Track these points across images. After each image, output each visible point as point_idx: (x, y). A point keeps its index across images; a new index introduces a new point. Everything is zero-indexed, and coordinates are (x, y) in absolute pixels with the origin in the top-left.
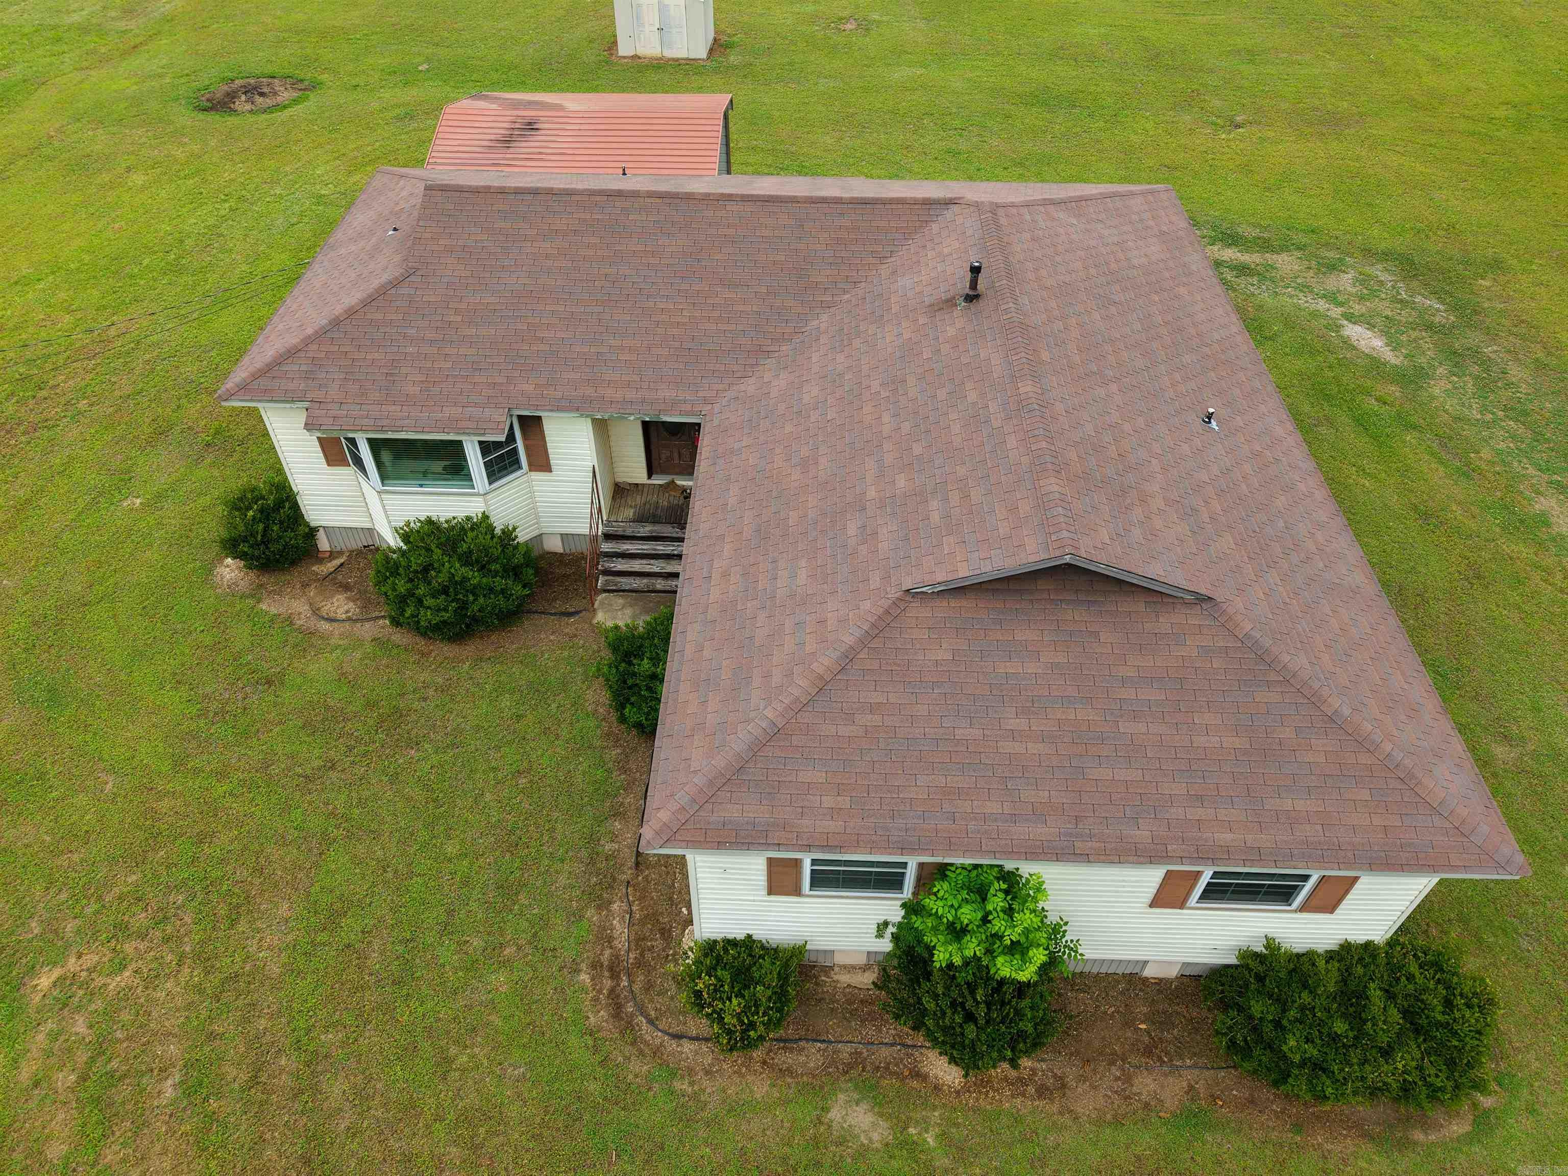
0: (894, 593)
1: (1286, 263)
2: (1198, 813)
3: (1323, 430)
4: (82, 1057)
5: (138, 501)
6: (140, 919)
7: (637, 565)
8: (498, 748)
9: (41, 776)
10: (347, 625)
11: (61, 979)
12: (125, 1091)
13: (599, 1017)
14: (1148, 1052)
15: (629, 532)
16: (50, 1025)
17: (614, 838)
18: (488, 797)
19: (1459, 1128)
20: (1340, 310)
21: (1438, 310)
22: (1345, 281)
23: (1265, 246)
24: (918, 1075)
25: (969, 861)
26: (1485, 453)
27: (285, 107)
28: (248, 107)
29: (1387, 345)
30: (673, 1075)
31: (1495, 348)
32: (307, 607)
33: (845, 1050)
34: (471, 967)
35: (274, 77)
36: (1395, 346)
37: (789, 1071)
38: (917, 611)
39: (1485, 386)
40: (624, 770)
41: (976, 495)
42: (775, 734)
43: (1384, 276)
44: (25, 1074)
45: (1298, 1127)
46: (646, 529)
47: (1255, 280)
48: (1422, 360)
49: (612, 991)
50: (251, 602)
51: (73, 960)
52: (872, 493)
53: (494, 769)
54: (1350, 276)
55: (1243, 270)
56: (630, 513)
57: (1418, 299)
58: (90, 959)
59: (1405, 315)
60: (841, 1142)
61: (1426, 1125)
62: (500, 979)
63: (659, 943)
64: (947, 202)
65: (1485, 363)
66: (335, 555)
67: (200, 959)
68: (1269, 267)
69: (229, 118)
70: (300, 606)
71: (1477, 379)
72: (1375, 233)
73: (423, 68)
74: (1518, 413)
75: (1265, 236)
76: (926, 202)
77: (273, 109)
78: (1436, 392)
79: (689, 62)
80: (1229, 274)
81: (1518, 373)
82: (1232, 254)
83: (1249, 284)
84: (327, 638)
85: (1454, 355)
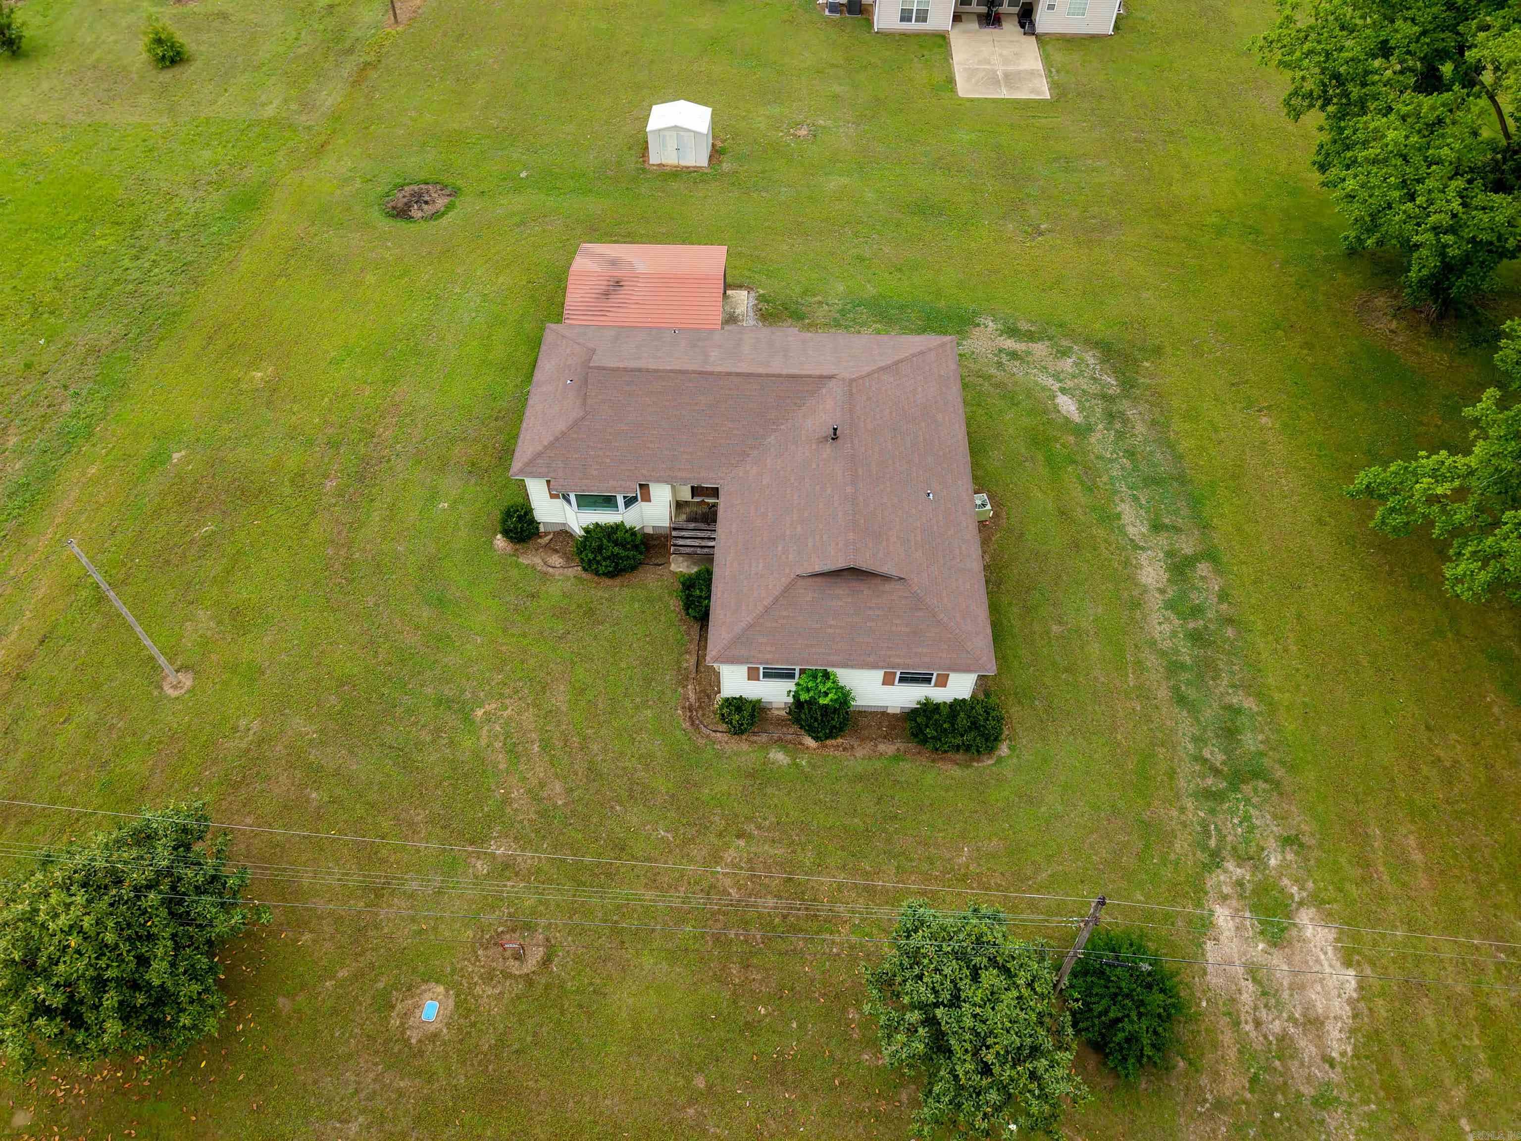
0: (793, 576)
1: (1040, 349)
2: (889, 653)
3: (1028, 464)
4: (502, 738)
5: (446, 505)
6: (508, 691)
7: (688, 542)
8: (636, 625)
9: (449, 637)
10: (561, 570)
11: (485, 713)
12: (520, 748)
13: (686, 725)
14: (885, 737)
15: (685, 526)
16: (486, 728)
17: (687, 661)
18: (635, 645)
19: (990, 762)
20: (1058, 385)
21: (1112, 385)
22: (1067, 364)
23: (1030, 337)
24: (801, 744)
25: (814, 668)
26: (1105, 478)
27: (443, 214)
28: (420, 214)
29: (1077, 409)
30: (714, 743)
31: (1135, 411)
32: (540, 561)
33: (776, 736)
34: (637, 708)
35: (428, 184)
36: (1081, 409)
37: (755, 742)
38: (801, 582)
39: (1120, 435)
40: (688, 634)
41: (825, 537)
42: (751, 626)
43: (1091, 361)
44: (484, 742)
45: (933, 761)
46: (692, 525)
47: (1017, 363)
48: (1092, 420)
49: (690, 717)
50: (515, 558)
51: (487, 706)
52: (788, 533)
53: (636, 634)
54: (1072, 360)
55: (1014, 355)
56: (684, 517)
57: (1105, 377)
58: (494, 706)
59: (1094, 389)
60: (773, 763)
61: (978, 761)
62: (649, 712)
63: (707, 700)
64: (831, 377)
65: (1125, 421)
66: (546, 534)
67: (536, 706)
68: (1028, 353)
69: (411, 225)
70: (537, 560)
71: (1117, 431)
72: (1097, 326)
73: (523, 175)
74: (1131, 454)
75: (1033, 329)
76: (821, 377)
77: (436, 216)
78: (1093, 440)
79: (696, 169)
80: (1004, 359)
81: (1140, 428)
82: (1010, 344)
83: (1014, 367)
84: (553, 576)
85: (1111, 416)
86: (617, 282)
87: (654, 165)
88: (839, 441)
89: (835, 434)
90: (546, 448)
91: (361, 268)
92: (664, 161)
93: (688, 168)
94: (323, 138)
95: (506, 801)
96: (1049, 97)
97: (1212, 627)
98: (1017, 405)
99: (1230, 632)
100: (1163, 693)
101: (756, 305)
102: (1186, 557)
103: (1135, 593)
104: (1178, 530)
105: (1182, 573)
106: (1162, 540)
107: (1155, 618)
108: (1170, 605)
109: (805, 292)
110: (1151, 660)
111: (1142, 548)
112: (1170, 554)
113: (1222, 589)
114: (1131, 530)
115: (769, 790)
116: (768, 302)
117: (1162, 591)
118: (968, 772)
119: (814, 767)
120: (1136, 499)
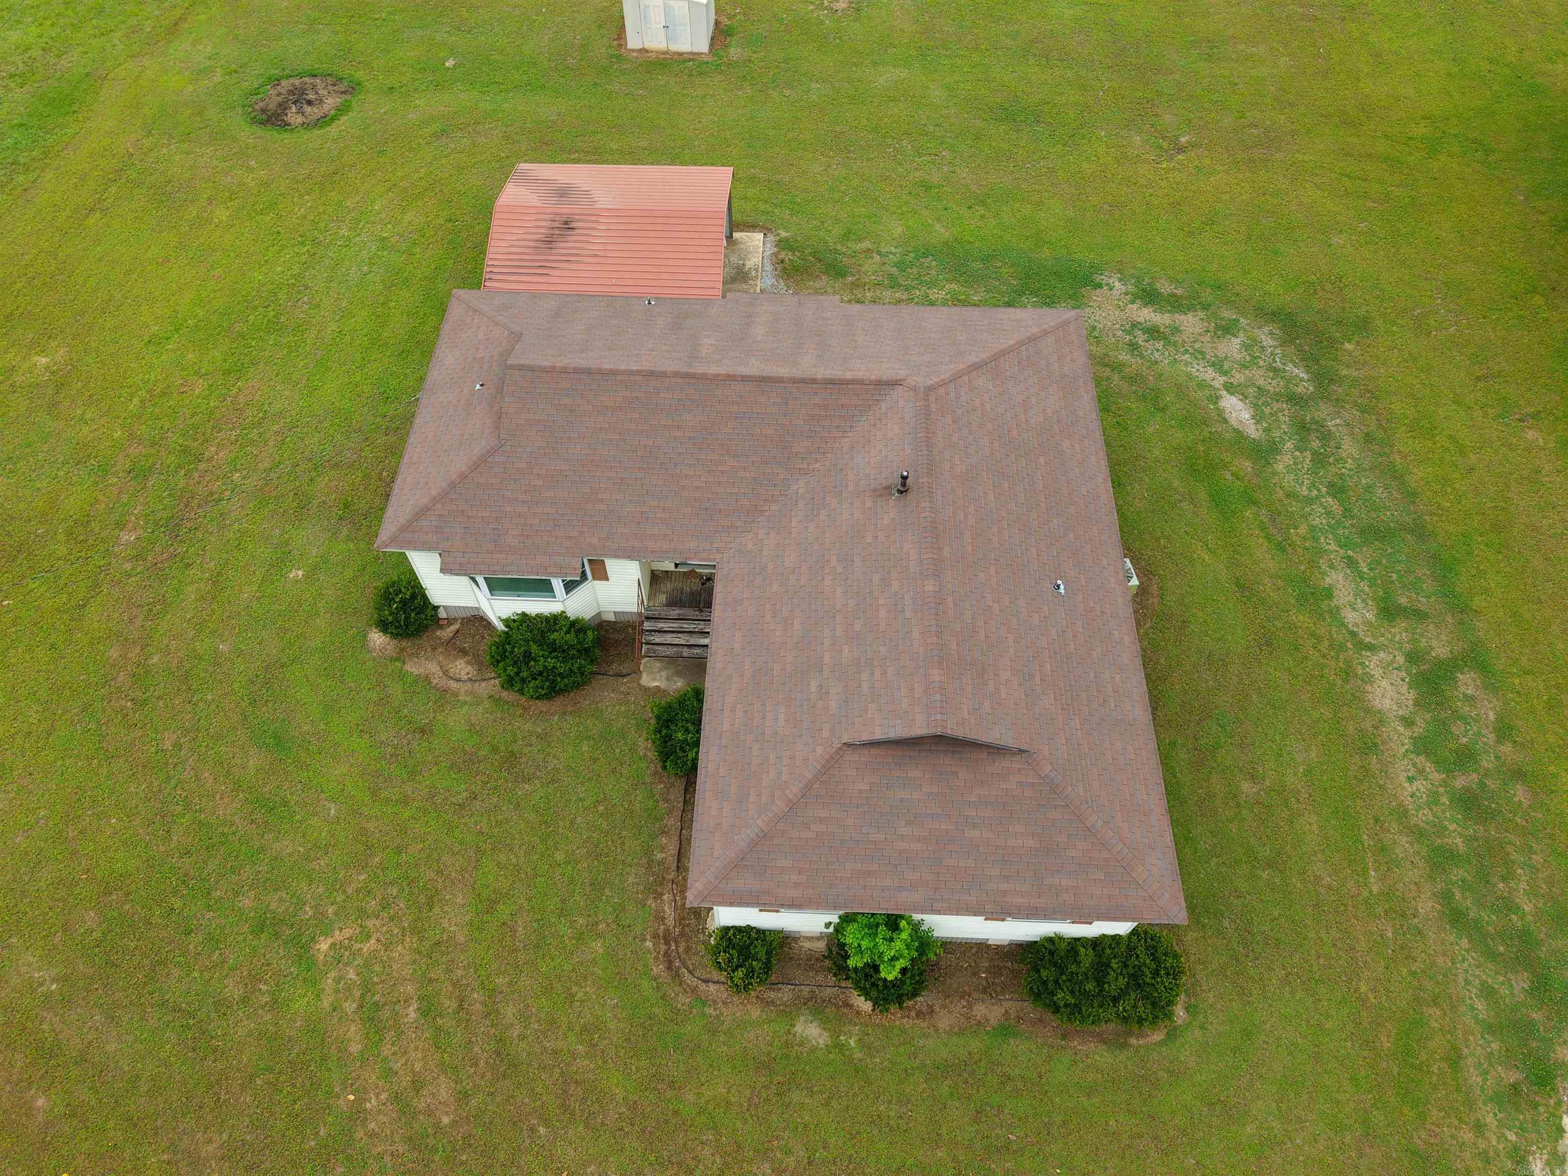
0: (837, 745)
1: (1190, 322)
2: (1004, 886)
3: (1185, 505)
4: (357, 994)
5: (300, 573)
6: (373, 905)
7: (669, 639)
8: (582, 783)
9: (285, 803)
10: (469, 684)
11: (333, 945)
12: (386, 1013)
13: (659, 969)
14: (985, 991)
15: (663, 615)
16: (333, 974)
17: (663, 848)
18: (579, 820)
19: (1157, 1036)
20: (1222, 379)
21: (1302, 380)
22: (1233, 347)
23: (1176, 304)
24: (847, 1005)
25: (867, 911)
26: (1303, 530)
27: (333, 119)
28: (300, 119)
29: (1253, 417)
30: (704, 1003)
31: (1338, 421)
32: (438, 668)
33: (806, 991)
34: (580, 937)
35: (315, 76)
36: (1258, 418)
37: (773, 1002)
38: (851, 757)
39: (1319, 460)
40: (666, 800)
41: (891, 671)
42: (764, 836)
43: (1268, 341)
44: (326, 1003)
45: (1064, 1036)
46: (675, 612)
47: (1159, 345)
48: (1276, 434)
49: (666, 953)
50: (398, 664)
51: (337, 933)
52: (827, 658)
53: (582, 800)
54: (1238, 341)
55: (1154, 332)
56: (662, 598)
57: (1290, 367)
58: (348, 932)
59: (1273, 385)
60: (801, 1044)
61: (1138, 1037)
62: (598, 946)
63: (693, 922)
64: (894, 384)
65: (1326, 437)
66: (450, 621)
67: (415, 931)
68: (1176, 330)
69: (286, 135)
70: (432, 668)
71: (1315, 454)
72: (1271, 288)
73: (450, 64)
74: (1337, 490)
75: (1179, 292)
76: (879, 383)
77: (324, 121)
78: (1280, 467)
79: (693, 57)
80: (1140, 338)
81: (1349, 448)
82: (1147, 315)
83: (1154, 349)
84: (456, 695)
85: (1303, 428)
86: (566, 223)
87: (633, 50)
88: (910, 496)
89: (904, 484)
90: (435, 501)
91: (209, 199)
92: (648, 45)
93: (681, 54)
94: (178, 13)
95: (358, 1114)
97: (1492, 784)
98: (1163, 410)
99: (1520, 793)
100: (1426, 906)
101: (775, 255)
102: (1439, 663)
103: (1368, 725)
104: (1420, 615)
105: (1436, 691)
106: (1399, 631)
107: (1402, 768)
108: (1422, 746)
109: (845, 237)
110: (1403, 846)
111: (1370, 648)
112: (1413, 657)
113: (1500, 719)
114: (1350, 617)
115: (796, 1096)
116: (792, 249)
117: (1408, 722)
118: (1122, 1056)
119: (867, 1048)
120: (1351, 563)
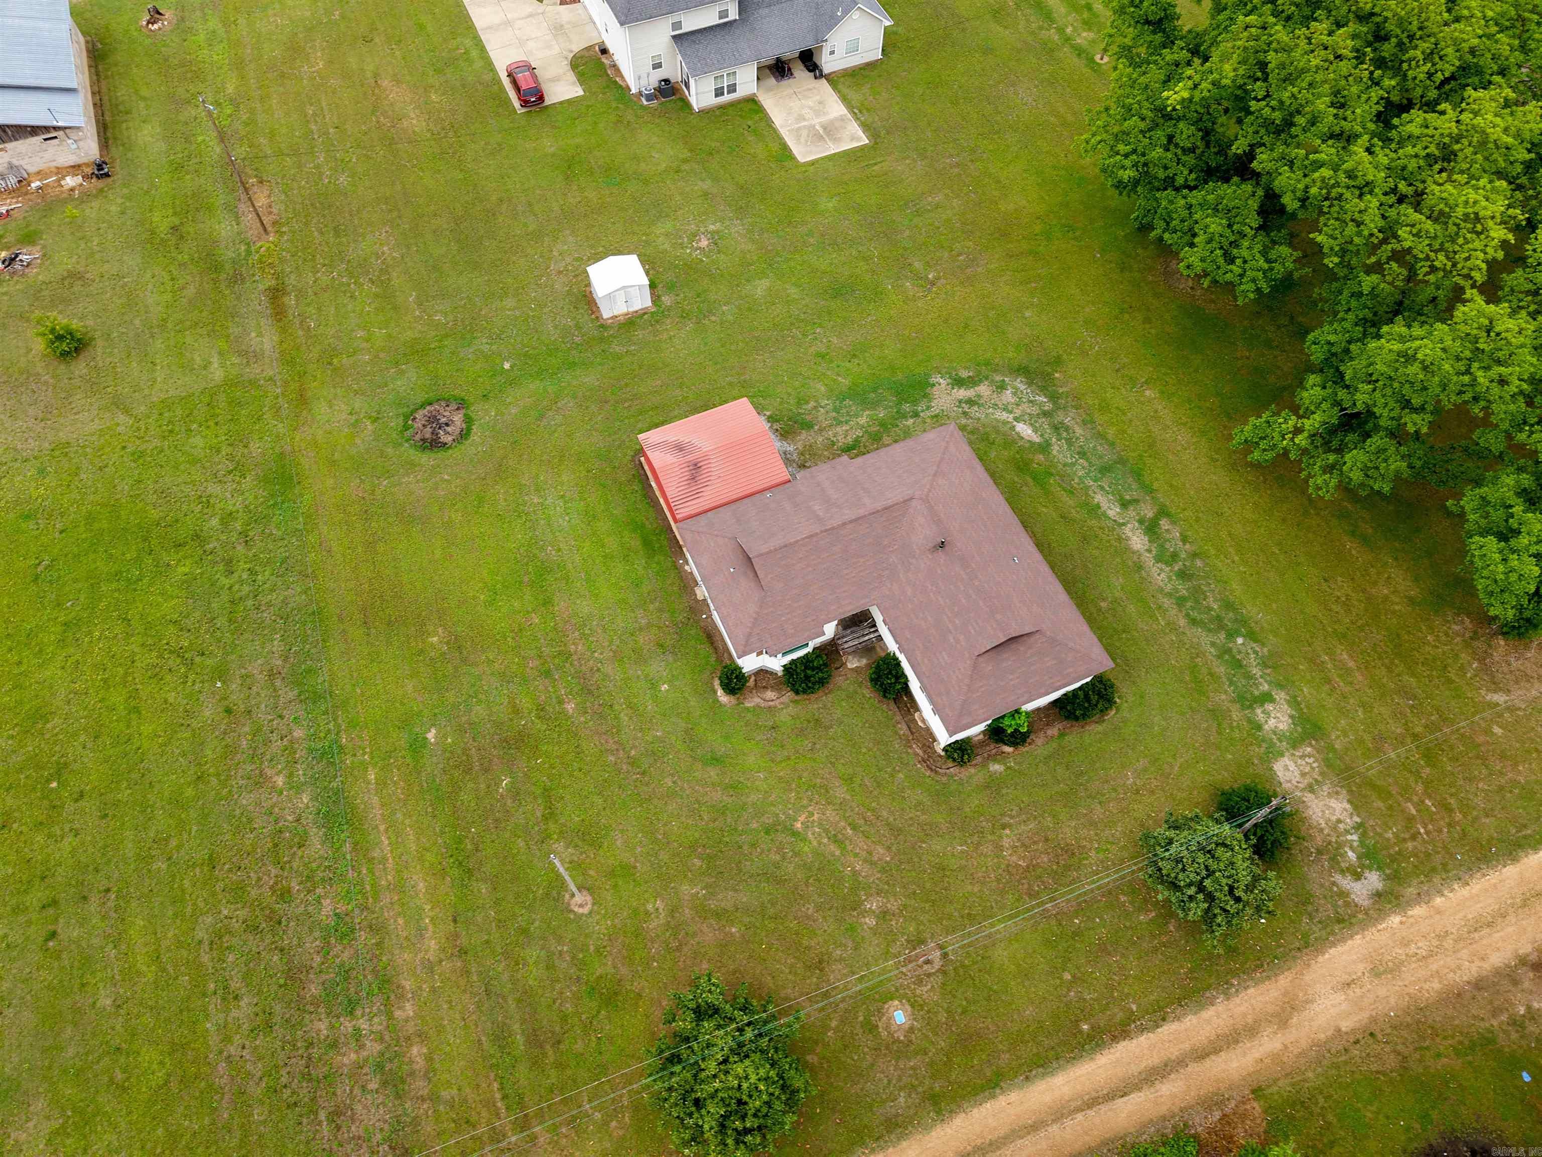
0: (973, 657)
1: (984, 389)
3: (1024, 488)
4: (824, 835)
5: (666, 686)
6: (805, 802)
7: (850, 644)
8: (853, 719)
9: (740, 783)
10: (778, 700)
11: (802, 823)
12: (840, 836)
13: (928, 773)
14: (1047, 725)
15: (846, 634)
16: (810, 833)
17: (901, 729)
18: (862, 733)
19: (1113, 712)
20: (1011, 416)
21: (1045, 402)
22: (1008, 396)
23: (972, 382)
24: (1005, 753)
26: (1076, 480)
27: (469, 429)
28: (450, 438)
29: (1033, 431)
30: (952, 777)
31: (1069, 418)
32: (760, 700)
33: (986, 755)
34: (892, 776)
35: (432, 403)
36: (1035, 431)
37: (976, 764)
38: (981, 659)
39: (1069, 442)
40: (891, 710)
41: (980, 623)
42: (966, 702)
43: (1022, 387)
44: (815, 843)
45: (1083, 727)
46: (849, 631)
47: (976, 408)
48: (1046, 436)
49: (927, 766)
50: (741, 706)
51: (800, 818)
52: (950, 627)
53: (857, 725)
54: (1009, 391)
55: (970, 402)
56: (840, 628)
57: (1037, 398)
58: (804, 816)
59: (1035, 410)
60: (995, 773)
61: (1108, 715)
62: (901, 775)
63: (930, 750)
64: (912, 498)
65: (1067, 429)
66: (750, 676)
67: (829, 804)
68: (979, 396)
69: (450, 451)
70: (757, 700)
71: (1066, 440)
72: (1011, 355)
73: (507, 366)
74: (1082, 454)
75: (971, 374)
76: (905, 501)
77: (464, 435)
78: (1055, 452)
79: (644, 313)
80: (966, 407)
81: (1079, 431)
82: (963, 393)
83: (974, 411)
84: (775, 707)
85: (1056, 428)
86: (695, 465)
87: (608, 319)
88: (948, 548)
89: (943, 544)
90: (752, 628)
92: (616, 313)
93: (638, 312)
94: (295, 386)
95: (855, 873)
96: (867, 142)
97: (1187, 564)
98: (993, 443)
99: (1199, 563)
100: (1182, 622)
101: (771, 427)
102: (1151, 519)
103: (1135, 558)
104: (1137, 501)
105: (1155, 533)
106: (1131, 512)
107: (1154, 571)
108: (1158, 559)
109: (800, 402)
110: (1166, 602)
111: (1124, 524)
112: (1141, 522)
113: (1181, 534)
114: (1111, 513)
115: (1004, 791)
116: (777, 421)
117: (1149, 551)
118: (1104, 725)
119: (1020, 764)
120: (1102, 488)
